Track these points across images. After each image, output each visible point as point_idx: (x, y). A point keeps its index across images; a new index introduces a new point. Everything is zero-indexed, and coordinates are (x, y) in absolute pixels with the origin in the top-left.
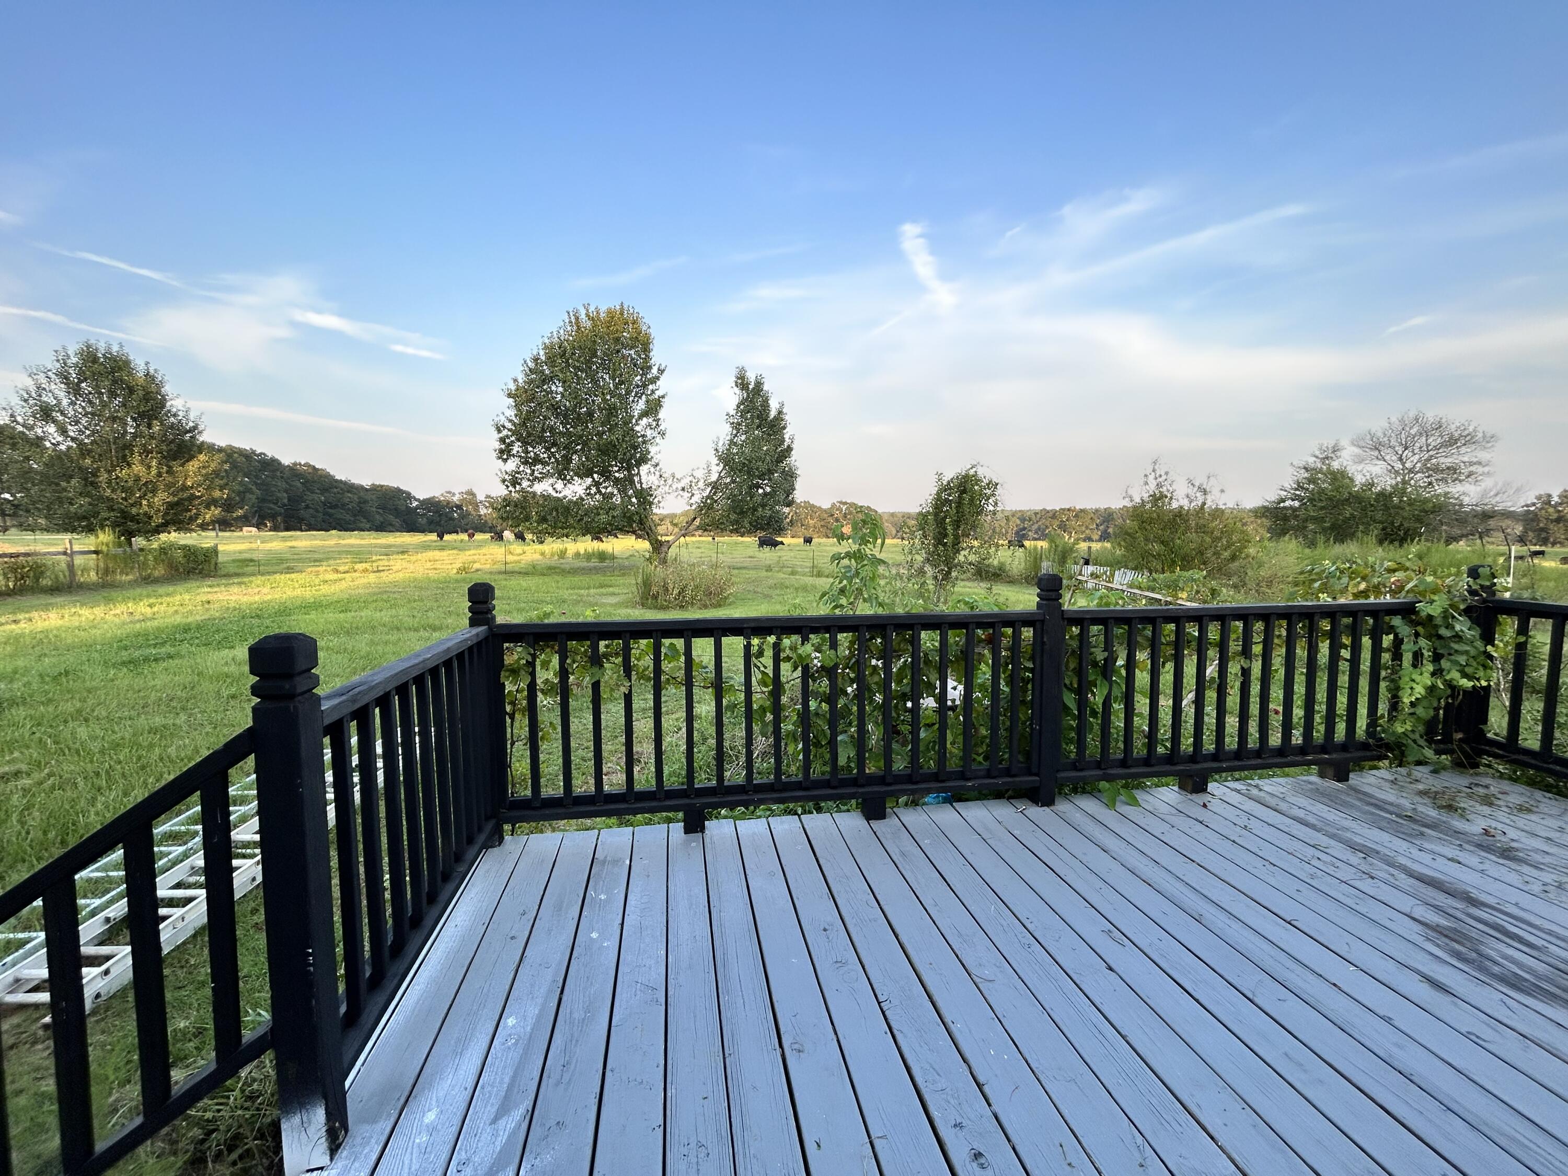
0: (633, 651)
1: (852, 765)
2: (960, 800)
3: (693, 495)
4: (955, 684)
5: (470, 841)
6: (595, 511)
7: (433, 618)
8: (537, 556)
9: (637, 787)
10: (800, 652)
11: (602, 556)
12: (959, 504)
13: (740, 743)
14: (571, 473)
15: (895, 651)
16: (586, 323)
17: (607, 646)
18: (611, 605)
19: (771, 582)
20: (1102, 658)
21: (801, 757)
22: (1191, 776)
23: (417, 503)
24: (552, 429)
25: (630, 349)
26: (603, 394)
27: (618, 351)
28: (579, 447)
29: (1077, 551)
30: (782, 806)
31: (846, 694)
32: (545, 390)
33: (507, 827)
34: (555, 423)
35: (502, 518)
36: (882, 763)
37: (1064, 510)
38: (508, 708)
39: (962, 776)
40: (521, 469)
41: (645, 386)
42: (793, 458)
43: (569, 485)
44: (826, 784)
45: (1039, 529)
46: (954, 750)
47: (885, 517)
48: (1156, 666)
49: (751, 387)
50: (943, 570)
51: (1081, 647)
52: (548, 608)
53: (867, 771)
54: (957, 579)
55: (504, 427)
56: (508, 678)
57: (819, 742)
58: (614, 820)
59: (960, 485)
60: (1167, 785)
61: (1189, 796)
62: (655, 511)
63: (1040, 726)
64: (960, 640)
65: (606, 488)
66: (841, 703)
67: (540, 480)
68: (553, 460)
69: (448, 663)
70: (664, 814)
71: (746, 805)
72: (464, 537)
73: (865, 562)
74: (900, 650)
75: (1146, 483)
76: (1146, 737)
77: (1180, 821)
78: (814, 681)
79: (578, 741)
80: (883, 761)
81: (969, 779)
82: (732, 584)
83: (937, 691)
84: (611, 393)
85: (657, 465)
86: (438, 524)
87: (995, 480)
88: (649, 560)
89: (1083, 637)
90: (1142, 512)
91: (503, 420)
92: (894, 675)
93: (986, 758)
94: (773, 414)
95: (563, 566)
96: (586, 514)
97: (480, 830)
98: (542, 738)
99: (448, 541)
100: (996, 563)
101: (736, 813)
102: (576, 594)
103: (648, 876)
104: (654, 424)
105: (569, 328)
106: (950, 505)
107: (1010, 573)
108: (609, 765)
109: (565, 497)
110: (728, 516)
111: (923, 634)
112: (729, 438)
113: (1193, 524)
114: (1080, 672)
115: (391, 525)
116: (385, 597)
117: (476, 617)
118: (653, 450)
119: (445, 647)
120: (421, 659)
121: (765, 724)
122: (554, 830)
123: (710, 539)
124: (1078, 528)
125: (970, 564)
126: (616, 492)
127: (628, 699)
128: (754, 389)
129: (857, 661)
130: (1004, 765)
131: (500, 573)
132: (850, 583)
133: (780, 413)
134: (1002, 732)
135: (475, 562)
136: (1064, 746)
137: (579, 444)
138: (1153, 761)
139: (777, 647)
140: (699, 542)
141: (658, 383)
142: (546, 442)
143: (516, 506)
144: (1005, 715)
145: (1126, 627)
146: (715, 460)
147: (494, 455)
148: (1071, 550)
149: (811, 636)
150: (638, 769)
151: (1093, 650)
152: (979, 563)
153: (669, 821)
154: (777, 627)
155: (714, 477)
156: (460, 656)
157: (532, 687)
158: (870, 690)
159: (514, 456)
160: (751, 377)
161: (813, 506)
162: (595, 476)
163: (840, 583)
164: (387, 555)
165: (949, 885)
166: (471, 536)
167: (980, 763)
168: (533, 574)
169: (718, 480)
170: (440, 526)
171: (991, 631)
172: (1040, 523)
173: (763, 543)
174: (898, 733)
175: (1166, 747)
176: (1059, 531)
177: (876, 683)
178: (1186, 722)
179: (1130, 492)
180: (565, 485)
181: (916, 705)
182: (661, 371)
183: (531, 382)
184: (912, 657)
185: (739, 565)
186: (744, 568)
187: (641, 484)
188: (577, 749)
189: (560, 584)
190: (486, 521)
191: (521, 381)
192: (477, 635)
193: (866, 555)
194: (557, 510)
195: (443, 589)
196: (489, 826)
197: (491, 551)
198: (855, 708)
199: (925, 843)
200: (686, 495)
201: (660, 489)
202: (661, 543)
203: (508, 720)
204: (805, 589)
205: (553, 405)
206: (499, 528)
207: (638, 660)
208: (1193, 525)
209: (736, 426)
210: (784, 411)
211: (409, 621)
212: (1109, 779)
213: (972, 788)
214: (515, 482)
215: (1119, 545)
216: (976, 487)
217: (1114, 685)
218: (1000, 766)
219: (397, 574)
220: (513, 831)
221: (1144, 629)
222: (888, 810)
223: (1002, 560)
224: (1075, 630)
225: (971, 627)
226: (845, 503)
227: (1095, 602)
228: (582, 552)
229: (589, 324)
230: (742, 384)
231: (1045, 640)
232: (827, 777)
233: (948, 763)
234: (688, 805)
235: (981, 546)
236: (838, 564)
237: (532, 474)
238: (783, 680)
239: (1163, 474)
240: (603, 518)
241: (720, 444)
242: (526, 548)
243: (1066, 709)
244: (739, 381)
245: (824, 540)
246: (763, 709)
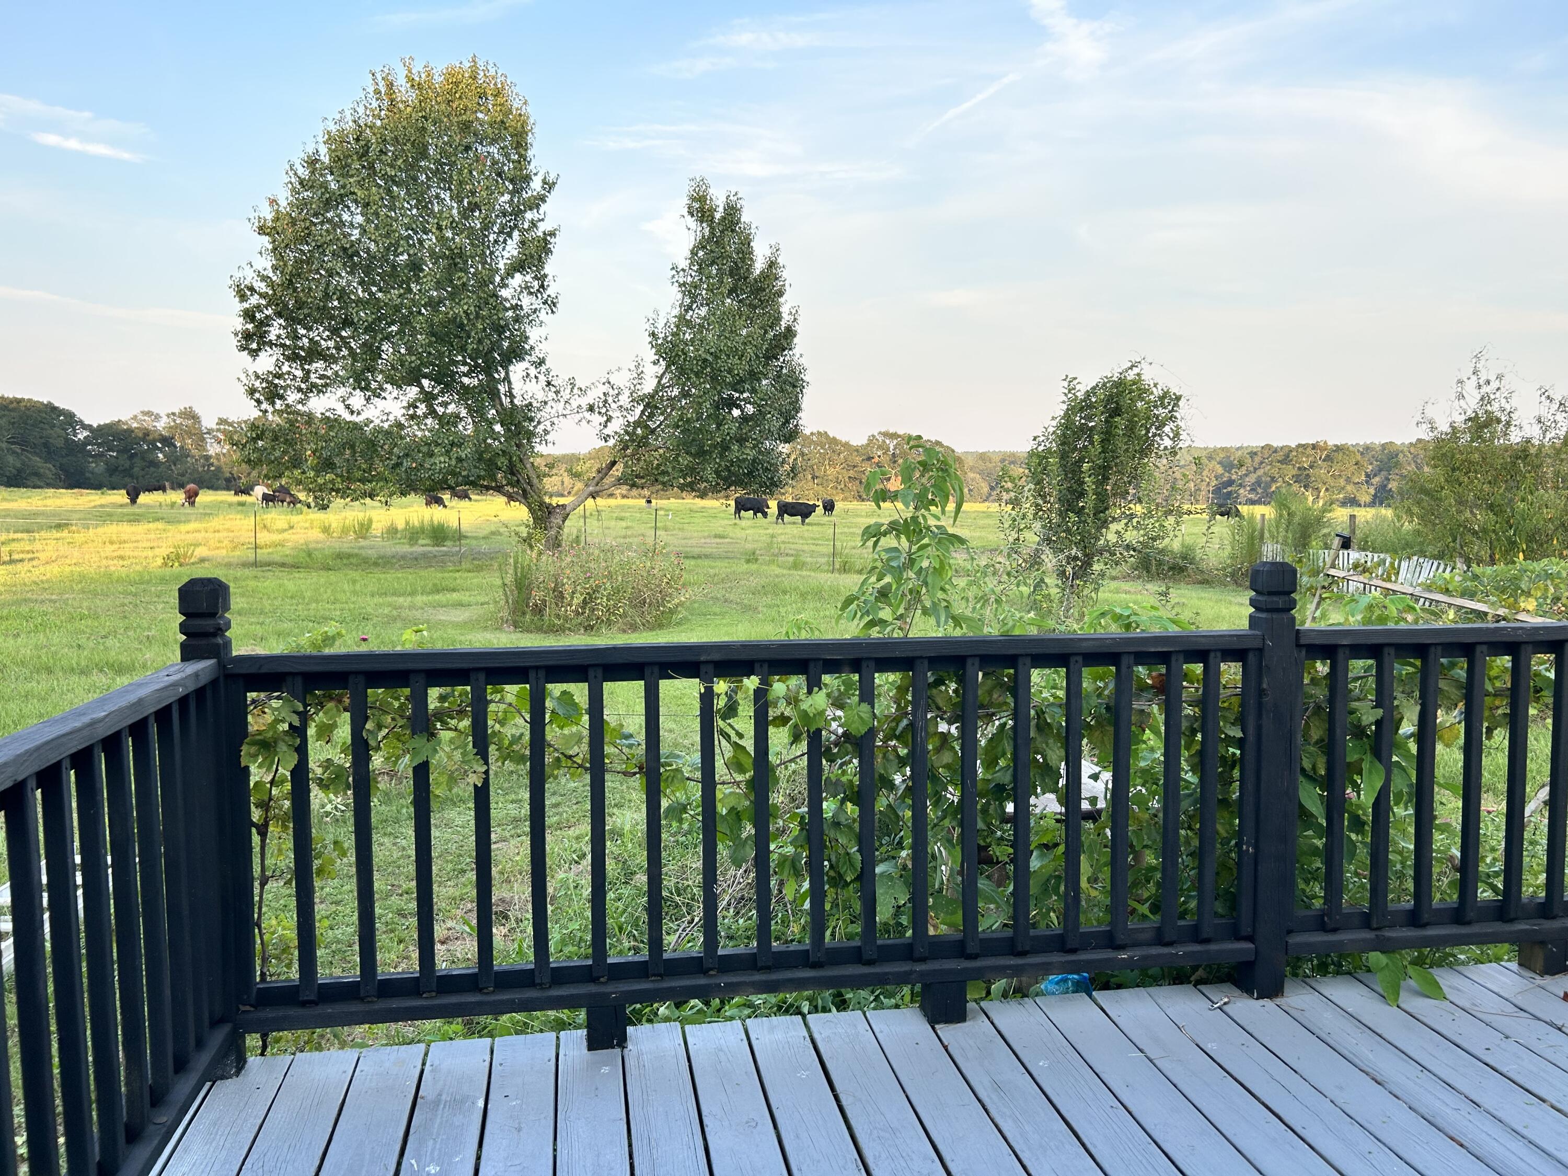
0: (492, 707)
1: (904, 920)
2: (1106, 987)
3: (609, 419)
4: (1097, 769)
5: (181, 1065)
6: (425, 449)
7: (115, 650)
8: (315, 535)
9: (500, 963)
10: (804, 706)
11: (439, 534)
12: (1108, 436)
13: (695, 881)
14: (380, 378)
15: (982, 706)
16: (406, 94)
17: (442, 698)
18: (456, 625)
19: (754, 582)
20: (1372, 719)
21: (807, 905)
22: (1543, 943)
23: (86, 433)
24: (343, 295)
25: (491, 144)
26: (439, 228)
27: (468, 148)
28: (394, 328)
29: (1329, 524)
30: (773, 999)
31: (891, 786)
32: (329, 221)
33: (253, 1041)
34: (349, 283)
35: (249, 462)
36: (959, 917)
37: (1304, 446)
38: (256, 815)
39: (1110, 940)
40: (285, 368)
41: (518, 213)
42: (797, 351)
43: (375, 400)
44: (855, 956)
45: (1258, 483)
46: (1094, 893)
47: (969, 462)
48: (1474, 735)
49: (718, 216)
50: (1076, 558)
51: (1331, 699)
52: (331, 628)
53: (931, 932)
54: (1102, 575)
55: (252, 289)
56: (255, 756)
57: (841, 876)
58: (457, 1025)
59: (1110, 399)
60: (1498, 960)
61: (1539, 980)
62: (539, 448)
63: (1256, 847)
64: (1106, 685)
65: (445, 405)
66: (881, 804)
67: (320, 390)
68: (344, 352)
69: (138, 729)
70: (552, 1014)
71: (704, 994)
72: (178, 497)
73: (926, 541)
74: (991, 704)
75: (1461, 396)
76: (1457, 870)
77: (1523, 1028)
78: (831, 761)
79: (392, 880)
80: (960, 913)
81: (1121, 948)
82: (684, 586)
83: (1062, 782)
84: (453, 226)
85: (542, 362)
86: (127, 472)
87: (1174, 390)
88: (527, 541)
89: (1335, 679)
90: (1452, 450)
91: (250, 277)
92: (979, 751)
93: (1155, 909)
94: (759, 266)
95: (363, 552)
96: (407, 455)
97: (200, 1044)
98: (320, 871)
99: (147, 506)
100: (1176, 546)
101: (687, 1012)
102: (390, 605)
103: (519, 1130)
104: (536, 284)
105: (375, 104)
106: (1090, 437)
107: (1203, 566)
108: (450, 924)
109: (368, 422)
110: (676, 459)
111: (1037, 676)
112: (676, 312)
113: (1549, 472)
114: (1330, 747)
115: (36, 474)
116: (24, 609)
117: (194, 642)
118: (534, 334)
119: (133, 698)
120: (86, 719)
121: (739, 845)
122: (343, 1045)
123: (643, 502)
124: (1331, 481)
125: (1128, 547)
126: (464, 412)
127: (482, 796)
128: (723, 219)
129: (911, 725)
130: (1189, 921)
131: (245, 565)
132: (899, 580)
133: (772, 264)
134: (1184, 859)
135: (197, 545)
136: (1302, 885)
137: (393, 323)
138: (1471, 915)
139: (761, 698)
140: (622, 508)
141: (543, 208)
142: (332, 318)
143: (276, 438)
144: (1190, 828)
145: (1418, 663)
146: (651, 355)
147: (234, 342)
148: (1319, 520)
149: (826, 678)
150: (504, 930)
151: (1355, 705)
152: (1144, 545)
153: (560, 1026)
154: (762, 662)
155: (649, 386)
156: (163, 715)
157: (300, 775)
158: (935, 778)
159: (271, 344)
160: (718, 199)
161: (834, 441)
162: (425, 382)
163: (879, 580)
164: (28, 531)
165: (1083, 1145)
166: (191, 497)
167: (1144, 916)
168: (307, 567)
169: (656, 392)
170: (132, 476)
171: (1164, 671)
172: (1260, 472)
173: (741, 506)
174: (990, 861)
175: (1494, 888)
176: (1295, 487)
177: (947, 767)
178: (1533, 843)
179: (1430, 413)
180: (368, 399)
181: (1023, 808)
182: (549, 185)
183: (302, 205)
184: (1015, 716)
185: (697, 551)
186: (707, 556)
187: (512, 396)
188: (388, 895)
189: (358, 587)
190: (219, 469)
191: (283, 203)
192: (196, 675)
193: (928, 528)
194: (352, 447)
195: (135, 595)
196: (217, 1038)
197: (228, 524)
198: (909, 814)
199: (1039, 1066)
200: (597, 419)
201: (548, 408)
202: (550, 510)
203: (256, 839)
204: (818, 594)
205: (345, 250)
206: (243, 480)
207: (502, 723)
208: (1550, 475)
209: (690, 291)
210: (780, 261)
211: (72, 657)
212: (1386, 947)
213: (1129, 964)
214: (273, 394)
215: (1409, 512)
216: (1139, 404)
217: (1395, 771)
218: (1181, 923)
219: (48, 567)
220: (264, 1047)
221: (1453, 665)
222: (971, 1005)
223: (1189, 540)
224: (1322, 668)
225: (1125, 661)
226: (894, 436)
227: (1359, 617)
228: (401, 525)
229: (412, 96)
230: (701, 210)
231: (1265, 686)
232: (857, 942)
233: (1082, 919)
234: (591, 996)
235: (1149, 515)
236: (876, 544)
237: (306, 379)
238: (772, 758)
239: (1492, 378)
240: (440, 461)
241: (660, 325)
242: (295, 519)
243: (1305, 815)
244: (696, 205)
245: (855, 505)
246: (736, 815)
